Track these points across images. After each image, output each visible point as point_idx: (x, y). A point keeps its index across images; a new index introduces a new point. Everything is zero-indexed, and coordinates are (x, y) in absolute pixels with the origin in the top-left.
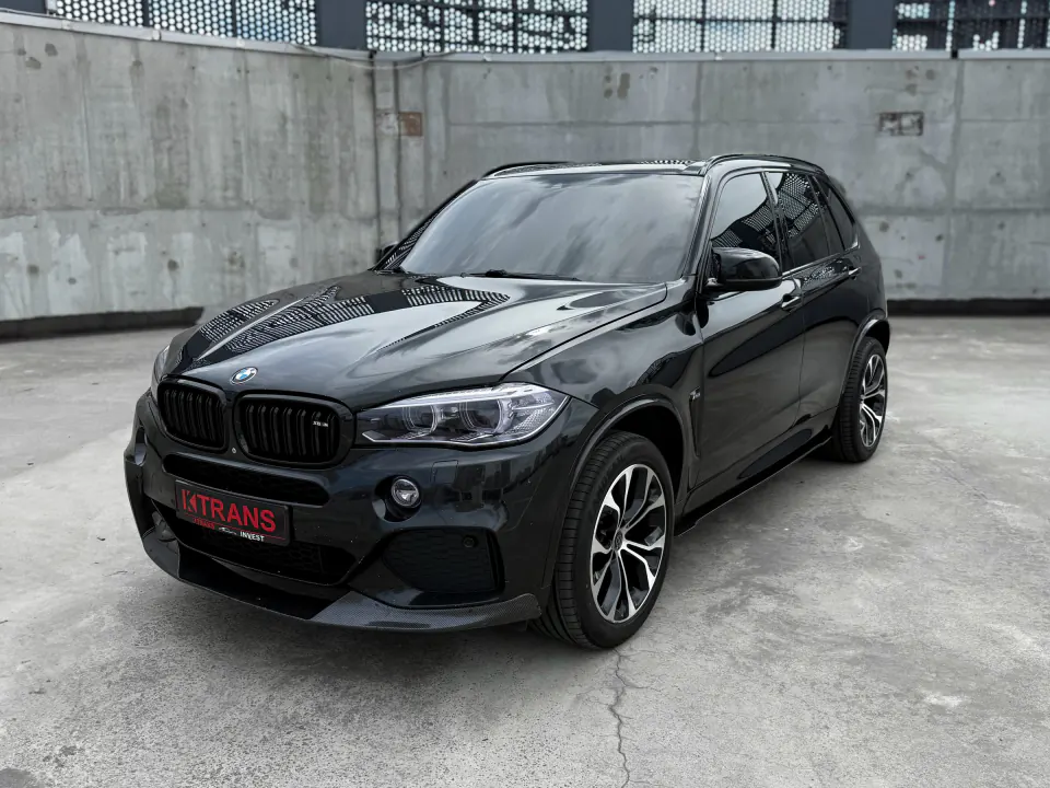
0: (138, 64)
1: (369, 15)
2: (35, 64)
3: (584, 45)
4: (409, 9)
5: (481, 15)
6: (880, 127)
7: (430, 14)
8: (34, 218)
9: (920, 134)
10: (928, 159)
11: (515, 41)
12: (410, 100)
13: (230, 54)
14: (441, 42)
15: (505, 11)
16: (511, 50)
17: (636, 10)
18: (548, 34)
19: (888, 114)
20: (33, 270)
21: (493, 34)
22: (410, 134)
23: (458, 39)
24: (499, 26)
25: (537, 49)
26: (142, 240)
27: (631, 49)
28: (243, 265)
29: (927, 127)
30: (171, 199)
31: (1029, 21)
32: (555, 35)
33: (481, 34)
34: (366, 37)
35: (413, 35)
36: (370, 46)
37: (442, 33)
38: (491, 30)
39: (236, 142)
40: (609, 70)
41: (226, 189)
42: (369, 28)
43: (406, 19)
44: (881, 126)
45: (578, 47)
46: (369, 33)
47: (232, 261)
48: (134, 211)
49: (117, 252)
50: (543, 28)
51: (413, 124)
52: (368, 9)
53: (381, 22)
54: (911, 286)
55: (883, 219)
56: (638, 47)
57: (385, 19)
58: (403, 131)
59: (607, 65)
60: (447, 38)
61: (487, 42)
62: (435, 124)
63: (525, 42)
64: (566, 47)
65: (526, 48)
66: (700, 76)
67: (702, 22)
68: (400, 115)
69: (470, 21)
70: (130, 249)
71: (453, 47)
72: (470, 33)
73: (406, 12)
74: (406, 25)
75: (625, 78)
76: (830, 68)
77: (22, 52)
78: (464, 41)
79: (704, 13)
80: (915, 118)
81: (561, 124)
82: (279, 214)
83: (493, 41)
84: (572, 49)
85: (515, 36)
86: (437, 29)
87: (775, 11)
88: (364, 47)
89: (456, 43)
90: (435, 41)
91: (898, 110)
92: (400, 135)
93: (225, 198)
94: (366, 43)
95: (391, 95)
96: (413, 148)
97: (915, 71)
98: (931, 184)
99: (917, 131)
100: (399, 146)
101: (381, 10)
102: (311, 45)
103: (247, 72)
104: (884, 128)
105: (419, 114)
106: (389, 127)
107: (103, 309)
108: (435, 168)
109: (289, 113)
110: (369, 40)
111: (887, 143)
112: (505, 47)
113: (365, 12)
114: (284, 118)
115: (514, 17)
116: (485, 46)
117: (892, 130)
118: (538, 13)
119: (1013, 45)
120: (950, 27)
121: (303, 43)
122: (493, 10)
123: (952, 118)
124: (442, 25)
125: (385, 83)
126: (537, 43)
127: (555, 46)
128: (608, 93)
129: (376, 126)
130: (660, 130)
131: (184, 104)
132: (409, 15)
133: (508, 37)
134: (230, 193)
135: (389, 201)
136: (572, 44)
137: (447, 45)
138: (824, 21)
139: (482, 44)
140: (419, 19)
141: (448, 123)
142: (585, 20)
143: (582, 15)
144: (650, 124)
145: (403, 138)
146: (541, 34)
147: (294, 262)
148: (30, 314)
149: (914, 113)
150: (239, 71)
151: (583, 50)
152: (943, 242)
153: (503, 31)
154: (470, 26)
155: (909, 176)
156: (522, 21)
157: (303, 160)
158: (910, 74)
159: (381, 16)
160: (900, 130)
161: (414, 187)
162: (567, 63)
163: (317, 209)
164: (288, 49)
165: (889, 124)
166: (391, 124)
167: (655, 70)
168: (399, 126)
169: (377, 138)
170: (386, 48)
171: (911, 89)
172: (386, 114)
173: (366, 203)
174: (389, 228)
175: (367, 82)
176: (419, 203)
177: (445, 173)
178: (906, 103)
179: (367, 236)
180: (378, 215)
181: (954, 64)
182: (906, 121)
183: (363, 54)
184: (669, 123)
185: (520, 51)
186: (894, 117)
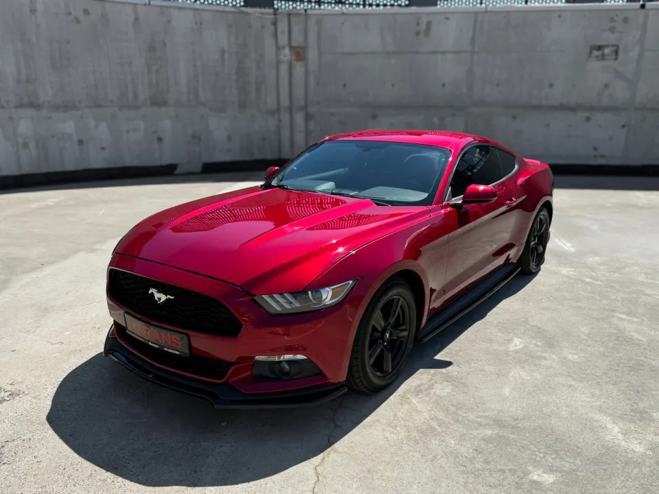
0: (137, 19)
2: (78, 21)
3: (407, 3)
6: (590, 55)
8: (79, 112)
9: (616, 59)
10: (619, 75)
12: (298, 40)
13: (191, 12)
14: (319, 3)
16: (361, 7)
19: (595, 46)
20: (81, 142)
22: (297, 60)
26: (142, 125)
27: (436, 5)
28: (200, 140)
29: (621, 54)
30: (158, 101)
36: (276, 6)
39: (195, 66)
40: (419, 19)
41: (189, 94)
44: (591, 53)
45: (403, 4)
47: (193, 137)
48: (137, 107)
49: (128, 132)
51: (299, 53)
54: (603, 156)
55: (587, 114)
56: (440, 4)
58: (293, 58)
59: (418, 16)
62: (312, 54)
63: (370, 2)
64: (396, 4)
65: (371, 5)
66: (476, 21)
68: (292, 48)
70: (135, 130)
71: (326, 5)
75: (429, 24)
76: (560, 16)
77: (69, 14)
80: (614, 49)
81: (389, 53)
82: (220, 109)
84: (400, 5)
88: (272, 6)
89: (328, 3)
90: (315, 2)
91: (602, 43)
92: (291, 61)
93: (189, 100)
94: (273, 4)
95: (286, 37)
96: (299, 68)
97: (615, 18)
98: (620, 92)
99: (614, 57)
100: (290, 67)
102: (241, 6)
103: (201, 24)
104: (593, 55)
105: (303, 48)
106: (285, 56)
107: (120, 165)
108: (312, 80)
109: (226, 48)
110: (276, 2)
111: (594, 65)
112: (358, 5)
114: (223, 51)
116: (346, 4)
117: (597, 57)
121: (236, 5)
123: (637, 48)
125: (283, 26)
126: (377, 3)
127: (389, 4)
128: (418, 33)
129: (277, 55)
130: (449, 56)
131: (164, 44)
134: (191, 97)
135: (285, 101)
136: (399, 2)
137: (322, 4)
139: (343, 4)
141: (320, 54)
144: (443, 53)
145: (294, 63)
147: (229, 138)
148: (80, 168)
149: (613, 46)
150: (196, 23)
151: (406, 6)
152: (626, 129)
155: (606, 86)
157: (234, 77)
158: (612, 20)
160: (603, 57)
161: (299, 92)
162: (394, 14)
163: (242, 106)
164: (227, 9)
165: (596, 53)
166: (286, 54)
167: (448, 19)
168: (291, 55)
169: (278, 63)
170: (286, 7)
171: (612, 30)
172: (284, 48)
173: (271, 102)
174: (285, 117)
175: (272, 28)
176: (302, 103)
177: (318, 84)
178: (609, 38)
179: (272, 122)
180: (278, 110)
181: (643, 11)
182: (607, 51)
183: (271, 11)
184: (455, 52)
185: (367, 7)
186: (600, 48)
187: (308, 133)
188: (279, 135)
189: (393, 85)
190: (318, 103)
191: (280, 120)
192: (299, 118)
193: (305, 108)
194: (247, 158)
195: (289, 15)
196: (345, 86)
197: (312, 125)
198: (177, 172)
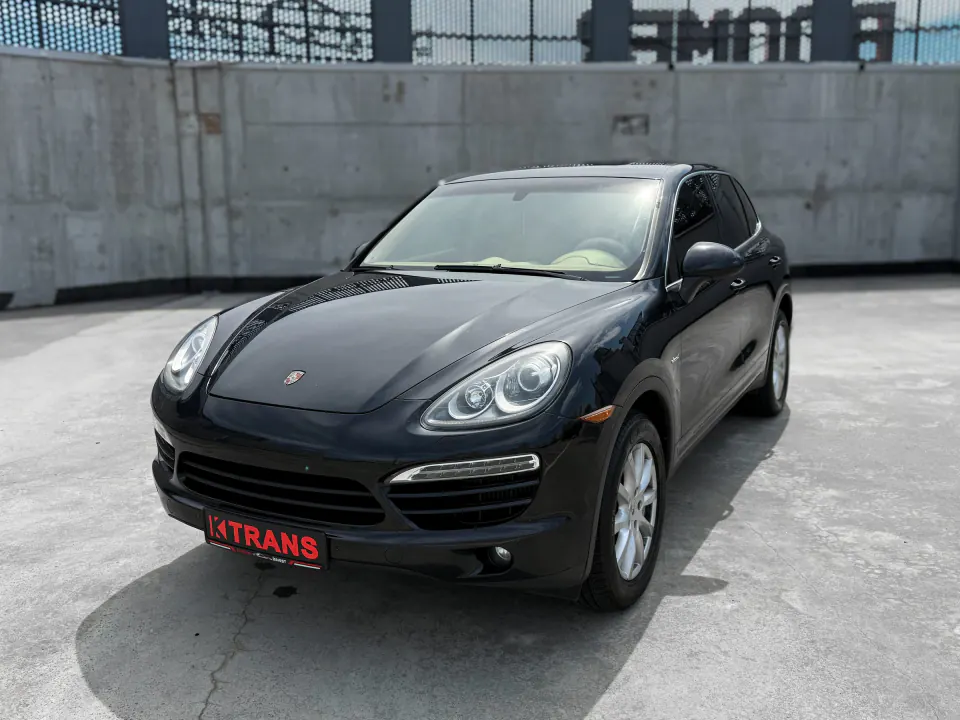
1: (171, 29)
3: (371, 57)
4: (210, 24)
5: (276, 30)
6: (614, 128)
7: (229, 29)
9: (647, 132)
11: (308, 52)
12: (209, 104)
13: (34, 63)
14: (241, 53)
15: (298, 26)
16: (304, 60)
17: (413, 28)
18: (337, 47)
19: (620, 117)
21: (288, 46)
22: (209, 132)
23: (256, 50)
24: (292, 39)
25: (328, 59)
27: (410, 59)
28: (51, 252)
29: (652, 127)
31: (736, 39)
32: (344, 48)
33: (277, 46)
34: (169, 48)
35: (214, 46)
36: (173, 57)
37: (241, 45)
38: (286, 42)
39: (42, 142)
40: (387, 79)
41: (32, 184)
42: (172, 40)
43: (207, 32)
45: (365, 59)
46: (172, 45)
47: (40, 249)
50: (333, 42)
51: (213, 123)
52: (171, 23)
53: (184, 35)
56: (417, 60)
57: (188, 33)
58: (204, 128)
59: (385, 75)
60: (245, 49)
61: (283, 53)
62: (233, 124)
63: (318, 54)
64: (355, 58)
65: (318, 58)
66: (464, 84)
67: (471, 38)
68: (201, 117)
69: (266, 34)
71: (251, 57)
72: (267, 45)
73: (207, 27)
74: (207, 37)
75: (401, 86)
76: (571, 79)
78: (262, 52)
79: (472, 31)
80: (642, 120)
81: (348, 124)
82: (86, 206)
83: (288, 52)
84: (360, 60)
85: (308, 48)
86: (237, 41)
87: (532, 30)
88: (167, 56)
89: (254, 53)
90: (235, 52)
91: (628, 113)
92: (200, 133)
93: (32, 193)
94: (169, 54)
95: (190, 100)
96: (213, 144)
97: (641, 81)
99: (643, 130)
100: (199, 144)
101: (183, 25)
102: (117, 55)
103: (52, 79)
104: (618, 129)
105: (218, 116)
106: (190, 126)
108: (234, 162)
109: (94, 114)
110: (173, 51)
111: (621, 141)
112: (299, 57)
113: (168, 26)
114: (89, 120)
115: (307, 32)
116: (281, 56)
117: (624, 130)
118: (328, 28)
119: (724, 58)
120: (675, 44)
121: (109, 54)
122: (287, 25)
123: (671, 120)
124: (240, 37)
125: (185, 84)
126: (328, 54)
127: (344, 57)
128: (386, 98)
129: (178, 126)
130: (433, 130)
132: (210, 29)
133: (302, 50)
134: (37, 188)
135: (193, 191)
136: (359, 56)
137: (245, 55)
138: (574, 38)
139: (278, 55)
140: (219, 33)
141: (245, 124)
142: (370, 36)
143: (368, 31)
144: (424, 125)
145: (205, 137)
146: (331, 46)
147: (102, 249)
149: (642, 116)
150: (43, 78)
151: (370, 61)
153: (297, 43)
154: (267, 38)
156: (313, 35)
157: (108, 157)
158: (636, 83)
159: (183, 30)
160: (630, 131)
161: (215, 179)
162: (351, 72)
163: (124, 200)
164: (94, 59)
165: (621, 126)
166: (192, 124)
167: (426, 79)
168: (200, 126)
169: (179, 137)
170: (189, 58)
171: (638, 96)
172: (187, 115)
173: (171, 194)
174: (195, 216)
175: (168, 87)
176: (221, 193)
177: (244, 166)
178: (634, 107)
179: (172, 224)
180: (183, 204)
181: (671, 75)
182: (635, 122)
183: (165, 63)
184: (440, 124)
185: (313, 61)
186: (625, 119)
187: (232, 237)
188: (185, 241)
189: (357, 169)
190: (247, 194)
191: (185, 220)
192: (217, 217)
193: (225, 201)
194: (133, 278)
195: (194, 70)
196: (286, 169)
197: (238, 225)
198: (11, 305)
